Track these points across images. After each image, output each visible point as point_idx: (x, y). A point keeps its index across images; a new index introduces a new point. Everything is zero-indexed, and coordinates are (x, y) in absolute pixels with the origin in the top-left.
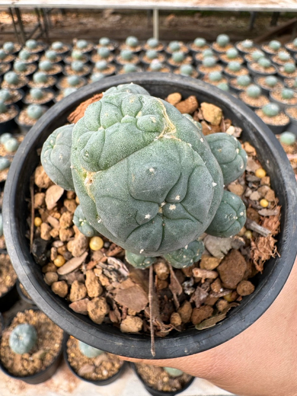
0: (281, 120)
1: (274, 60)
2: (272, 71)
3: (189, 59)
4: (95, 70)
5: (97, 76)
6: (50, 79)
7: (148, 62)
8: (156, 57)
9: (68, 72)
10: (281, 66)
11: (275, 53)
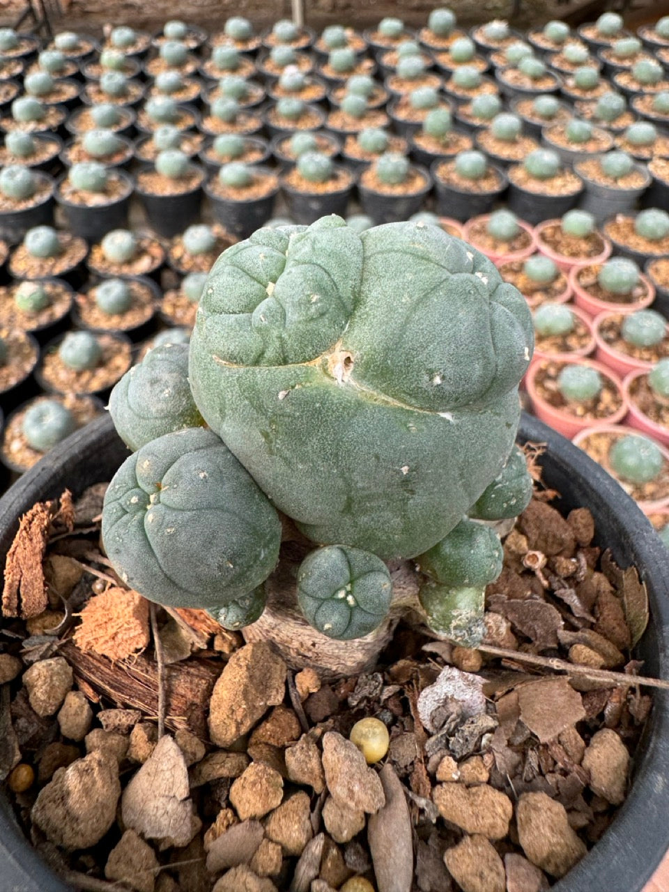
0: (564, 186)
1: (556, 63)
2: (549, 85)
4: (154, 91)
5: (158, 104)
6: (52, 112)
7: (276, 73)
8: (294, 62)
9: (93, 96)
10: (569, 75)
11: (556, 49)
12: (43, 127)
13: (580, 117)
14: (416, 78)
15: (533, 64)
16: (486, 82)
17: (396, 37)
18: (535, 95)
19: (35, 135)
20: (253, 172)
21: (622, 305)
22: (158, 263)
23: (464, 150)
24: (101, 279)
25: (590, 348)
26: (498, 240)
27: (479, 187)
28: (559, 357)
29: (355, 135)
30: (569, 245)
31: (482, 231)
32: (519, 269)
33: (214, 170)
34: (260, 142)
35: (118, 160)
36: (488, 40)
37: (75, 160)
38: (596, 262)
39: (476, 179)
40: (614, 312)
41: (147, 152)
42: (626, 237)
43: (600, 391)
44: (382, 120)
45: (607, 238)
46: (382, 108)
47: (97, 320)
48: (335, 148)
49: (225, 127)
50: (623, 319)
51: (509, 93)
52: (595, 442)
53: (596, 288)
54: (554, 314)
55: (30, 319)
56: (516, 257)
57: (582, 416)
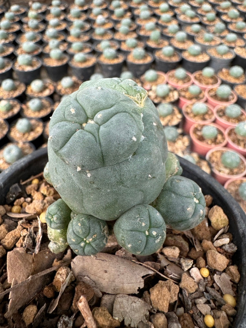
0: (203, 58)
1: (199, 12)
2: (197, 20)
3: (129, 14)
4: (49, 27)
5: (50, 31)
6: (10, 36)
7: (94, 18)
8: (101, 14)
9: (26, 29)
10: (205, 16)
11: (200, 7)
12: (7, 42)
13: (209, 32)
14: (147, 19)
15: (191, 13)
16: (173, 20)
17: (139, 3)
18: (191, 24)
19: (4, 44)
20: (87, 56)
21: (225, 102)
22: (52, 92)
23: (166, 46)
24: (31, 98)
25: (213, 118)
26: (179, 79)
27: (171, 60)
28: (201, 122)
29: (124, 41)
30: (205, 80)
31: (173, 76)
32: (187, 90)
33: (72, 56)
34: (89, 45)
35: (36, 53)
36: (174, 3)
37: (20, 54)
38: (215, 86)
39: (170, 56)
40: (222, 105)
41: (47, 50)
42: (226, 77)
43: (217, 135)
44: (135, 35)
45: (219, 78)
46: (135, 31)
47: (30, 114)
48: (117, 46)
49: (76, 40)
50: (225, 108)
51: (182, 24)
52: (215, 154)
53: (215, 97)
54: (200, 106)
55: (5, 114)
56: (185, 86)
57: (210, 144)
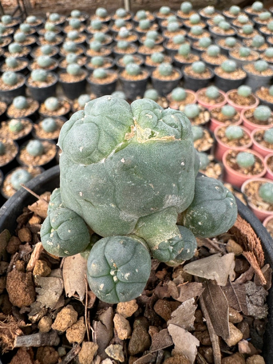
0: (238, 75)
1: (234, 23)
2: (232, 33)
3: (155, 26)
4: (67, 39)
5: (68, 44)
6: (25, 49)
7: (117, 30)
8: (124, 26)
9: (42, 42)
10: (241, 28)
11: (235, 18)
12: (21, 55)
13: (245, 46)
14: (175, 31)
15: (225, 24)
16: (205, 32)
17: (167, 14)
18: (226, 37)
19: (18, 58)
20: (107, 72)
21: (263, 126)
22: (68, 111)
23: (196, 61)
24: (44, 117)
25: (250, 145)
26: (210, 99)
27: (202, 77)
28: (237, 149)
29: (150, 56)
30: (240, 100)
31: (204, 95)
32: (219, 111)
33: (91, 72)
34: (110, 59)
35: (52, 68)
36: (206, 14)
37: (34, 68)
38: (252, 107)
39: (201, 73)
40: (260, 129)
41: (63, 65)
42: (265, 96)
43: (254, 163)
44: (161, 49)
45: (257, 97)
46: (161, 44)
47: (42, 135)
48: (142, 61)
49: (96, 54)
50: (264, 132)
51: (215, 36)
52: (252, 185)
53: (252, 119)
54: (235, 130)
55: (15, 135)
56: (218, 106)
57: (247, 174)
